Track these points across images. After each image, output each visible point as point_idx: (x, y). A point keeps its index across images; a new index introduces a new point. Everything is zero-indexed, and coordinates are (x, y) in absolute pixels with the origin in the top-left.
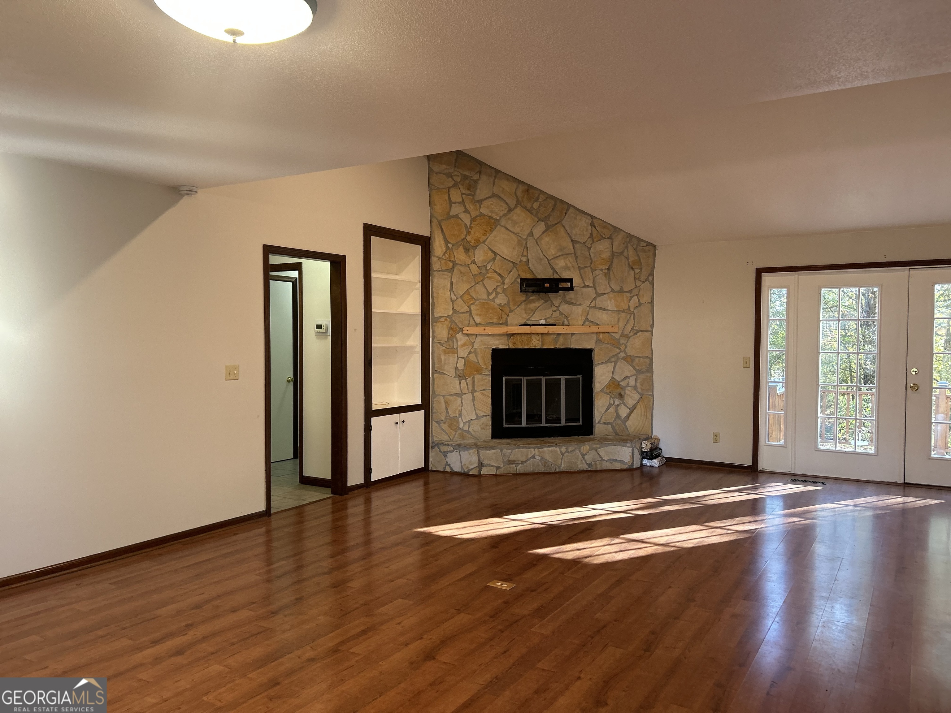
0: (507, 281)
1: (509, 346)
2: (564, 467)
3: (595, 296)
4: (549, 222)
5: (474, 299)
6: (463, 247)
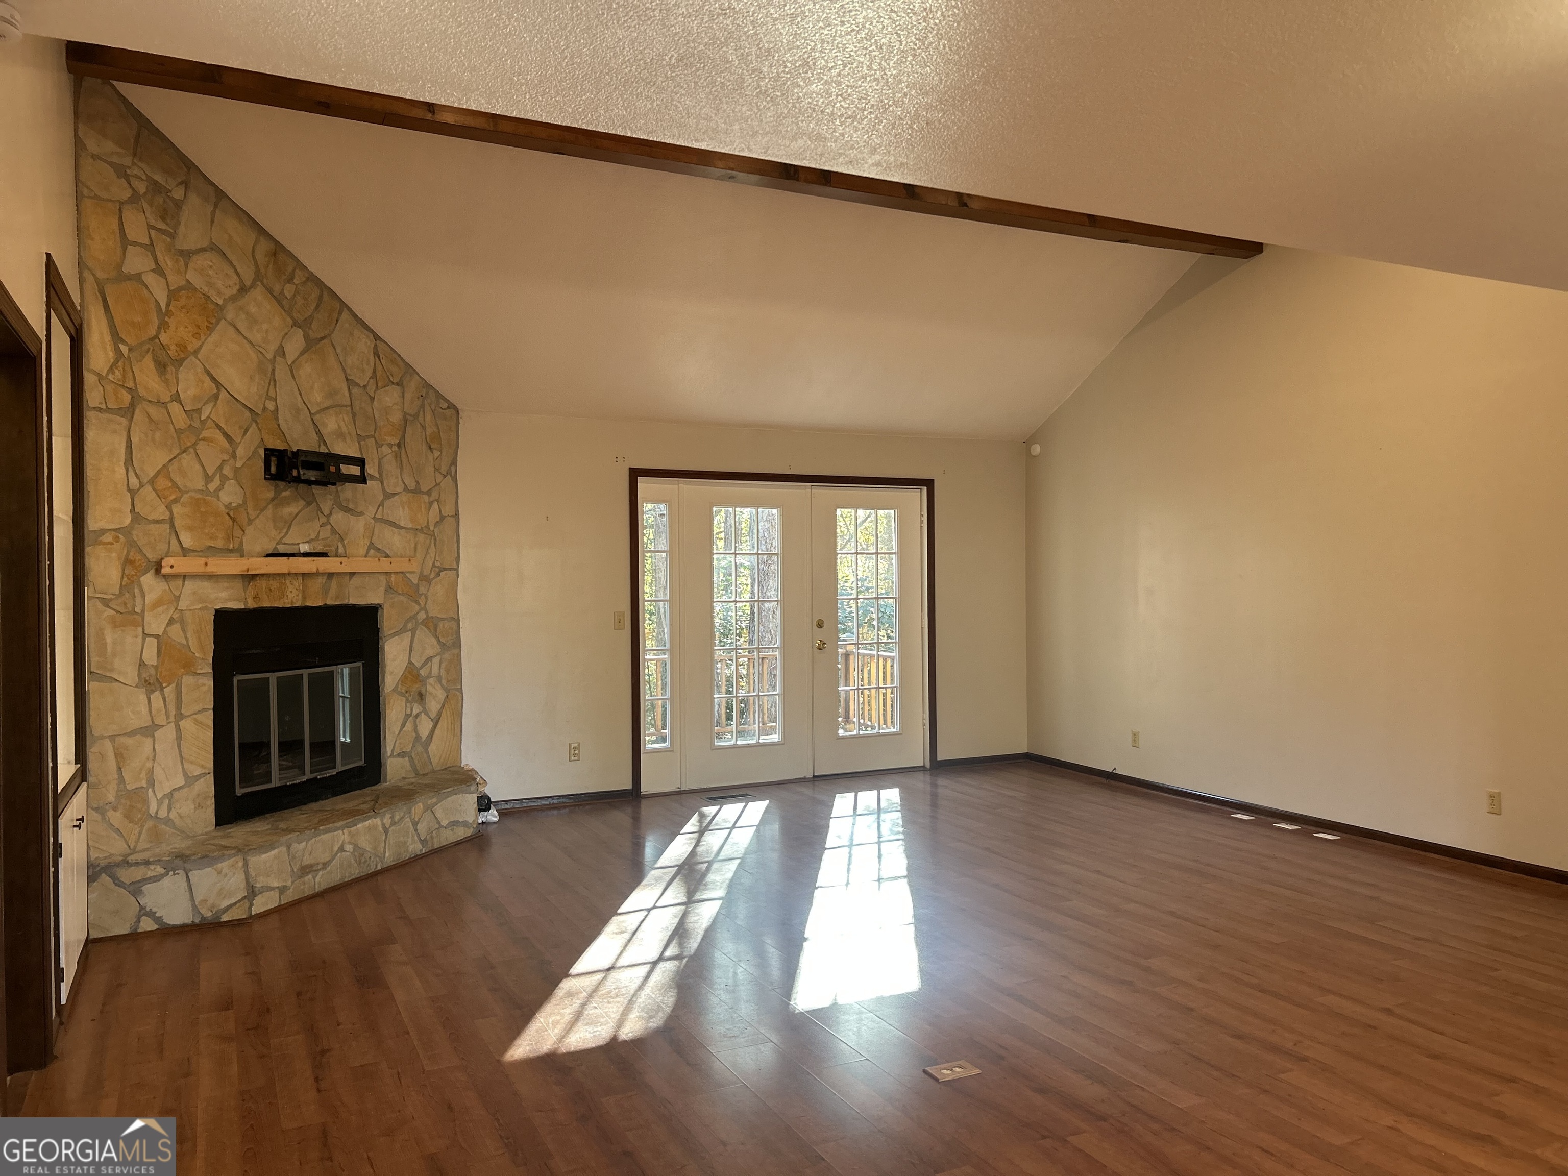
0: (240, 451)
1: (246, 603)
2: (390, 858)
3: (381, 498)
4: (311, 333)
5: (178, 488)
6: (153, 358)
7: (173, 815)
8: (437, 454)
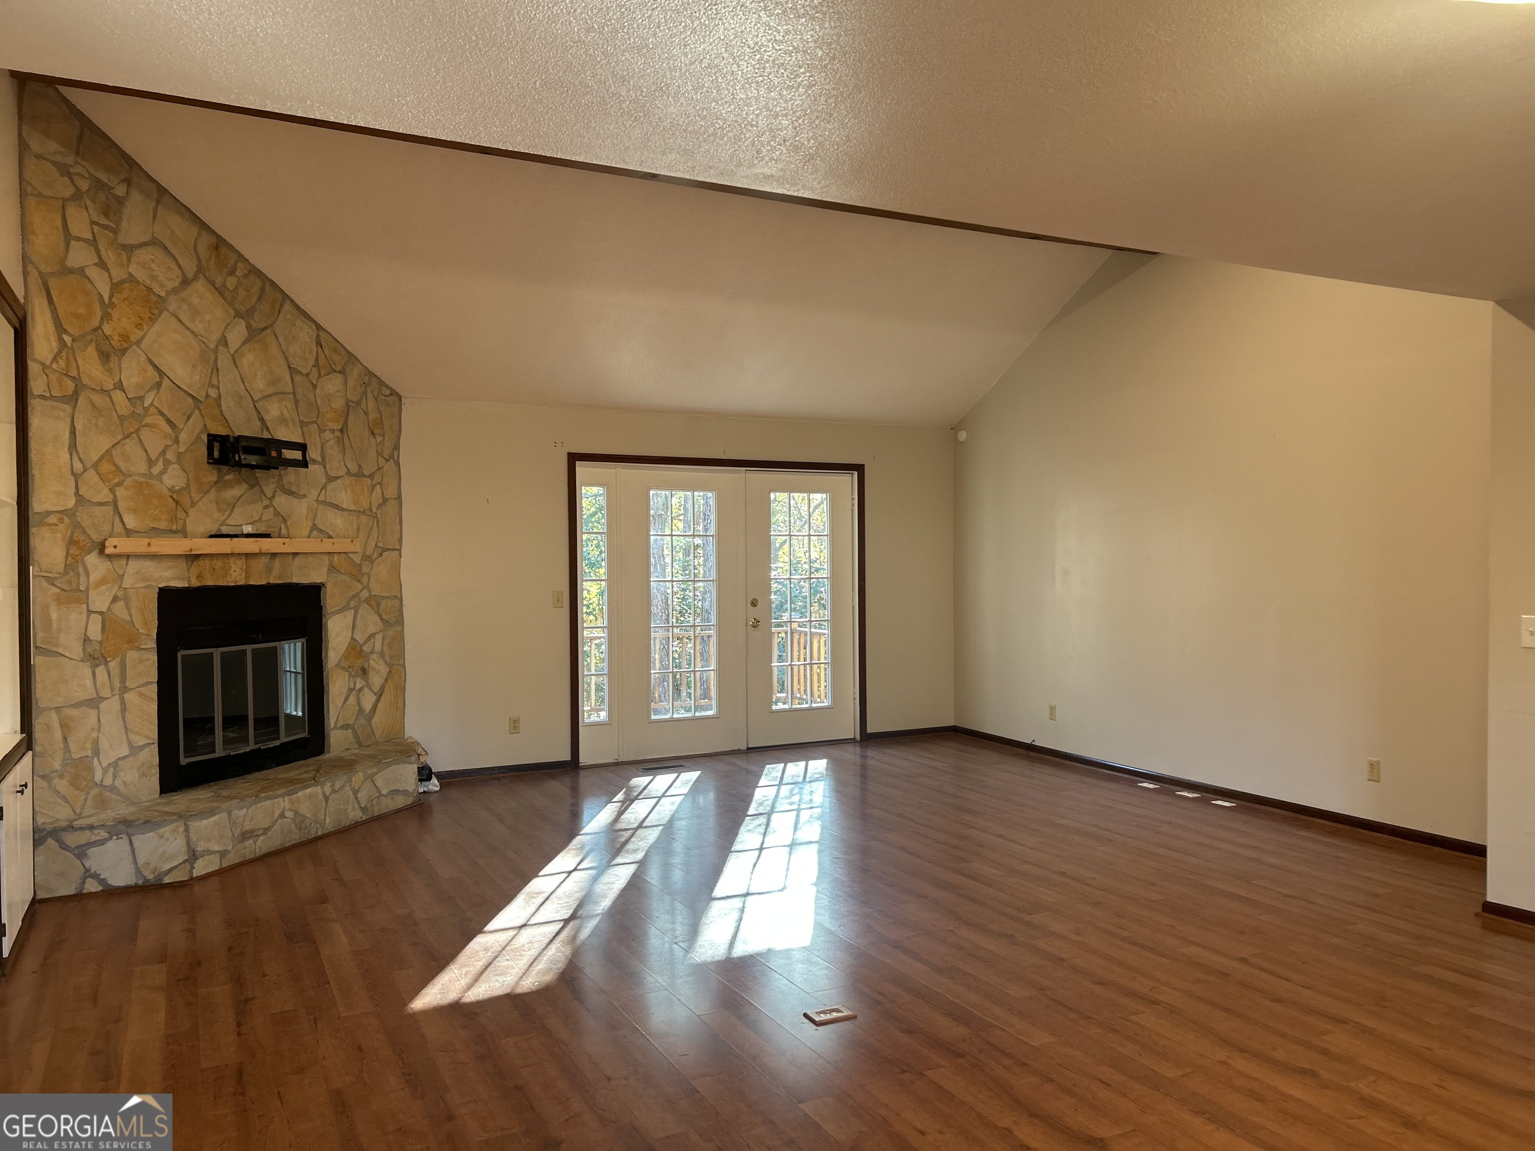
0: (183, 437)
1: (189, 581)
2: (330, 824)
3: (324, 481)
4: (253, 323)
5: (121, 472)
6: (97, 348)
7: (118, 783)
8: (379, 439)
